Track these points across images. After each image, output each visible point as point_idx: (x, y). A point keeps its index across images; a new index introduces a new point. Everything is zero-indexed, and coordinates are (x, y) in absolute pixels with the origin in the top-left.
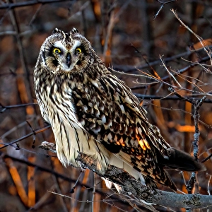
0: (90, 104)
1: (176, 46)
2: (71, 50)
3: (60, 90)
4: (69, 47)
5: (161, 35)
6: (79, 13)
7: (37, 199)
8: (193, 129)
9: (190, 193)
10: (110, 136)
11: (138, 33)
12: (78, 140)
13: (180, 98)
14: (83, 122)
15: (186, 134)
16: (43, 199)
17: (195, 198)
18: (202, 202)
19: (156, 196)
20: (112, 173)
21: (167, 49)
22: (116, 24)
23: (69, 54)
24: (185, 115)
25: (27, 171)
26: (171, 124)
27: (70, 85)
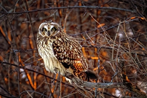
0: (60, 48)
1: (90, 26)
2: (50, 30)
3: (46, 43)
4: (49, 28)
5: (85, 22)
6: (54, 14)
7: (37, 86)
8: (98, 58)
9: (97, 82)
10: (67, 60)
11: (76, 21)
12: (53, 62)
13: (92, 46)
14: (57, 55)
15: (95, 60)
16: (40, 86)
17: (99, 84)
18: (101, 85)
19: (84, 83)
20: (67, 75)
21: (87, 27)
22: (68, 17)
23: (49, 31)
24: (94, 53)
25: (33, 75)
26: (89, 57)
27: (51, 41)
